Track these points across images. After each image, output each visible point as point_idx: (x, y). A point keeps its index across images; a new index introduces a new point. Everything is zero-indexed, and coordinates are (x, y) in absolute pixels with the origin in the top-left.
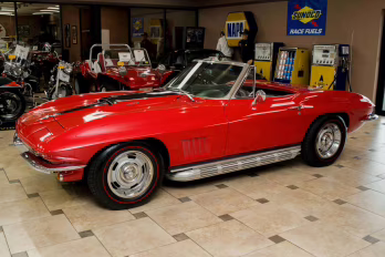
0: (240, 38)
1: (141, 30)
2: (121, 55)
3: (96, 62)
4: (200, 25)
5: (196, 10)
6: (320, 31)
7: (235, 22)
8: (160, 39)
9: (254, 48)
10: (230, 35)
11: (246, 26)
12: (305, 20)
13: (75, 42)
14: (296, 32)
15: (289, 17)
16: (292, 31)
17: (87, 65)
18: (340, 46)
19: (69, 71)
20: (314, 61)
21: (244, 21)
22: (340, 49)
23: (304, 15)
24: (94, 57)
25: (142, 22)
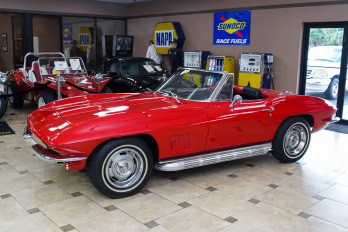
0: (168, 46)
1: (70, 38)
2: (57, 63)
3: (31, 71)
4: (129, 34)
5: (125, 19)
6: (245, 41)
7: (164, 32)
8: (90, 46)
9: (183, 56)
10: (159, 43)
11: (174, 36)
12: (231, 31)
13: (5, 49)
14: (222, 41)
15: (216, 28)
16: (218, 41)
17: (21, 74)
18: (266, 55)
19: (4, 80)
20: (241, 69)
21: (173, 31)
22: (265, 58)
23: (229, 26)
24: (29, 66)
25: (71, 30)
